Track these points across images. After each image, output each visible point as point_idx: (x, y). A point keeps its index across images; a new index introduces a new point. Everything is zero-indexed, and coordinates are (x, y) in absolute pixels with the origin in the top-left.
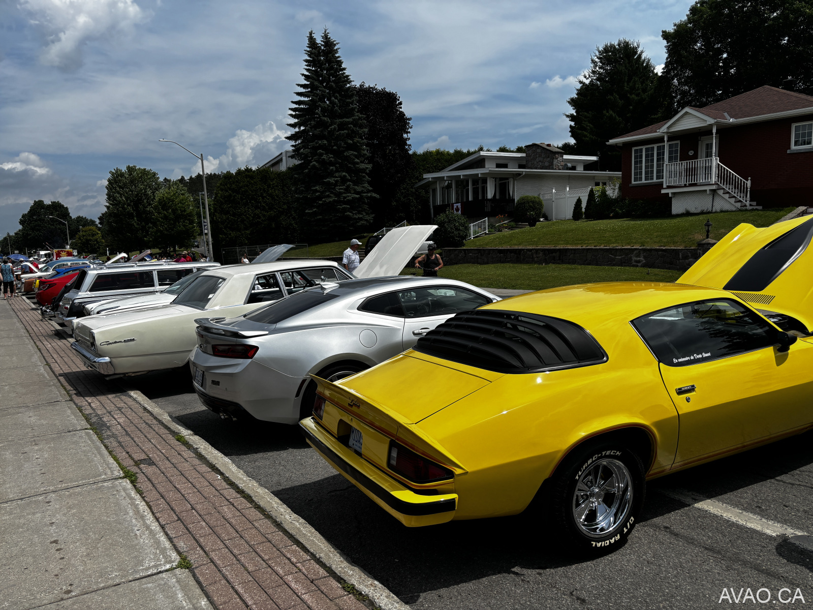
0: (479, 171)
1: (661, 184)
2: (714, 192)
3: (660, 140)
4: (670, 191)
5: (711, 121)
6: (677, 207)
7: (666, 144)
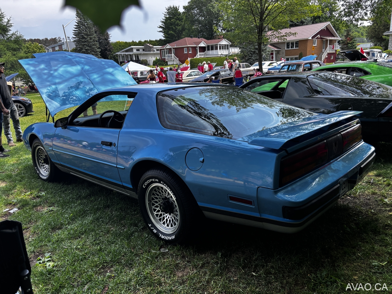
0: (131, 53)
1: (165, 58)
2: (173, 60)
3: (164, 49)
4: (167, 60)
5: (171, 47)
6: (169, 63)
7: (165, 50)
